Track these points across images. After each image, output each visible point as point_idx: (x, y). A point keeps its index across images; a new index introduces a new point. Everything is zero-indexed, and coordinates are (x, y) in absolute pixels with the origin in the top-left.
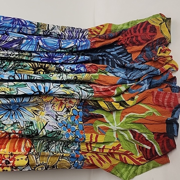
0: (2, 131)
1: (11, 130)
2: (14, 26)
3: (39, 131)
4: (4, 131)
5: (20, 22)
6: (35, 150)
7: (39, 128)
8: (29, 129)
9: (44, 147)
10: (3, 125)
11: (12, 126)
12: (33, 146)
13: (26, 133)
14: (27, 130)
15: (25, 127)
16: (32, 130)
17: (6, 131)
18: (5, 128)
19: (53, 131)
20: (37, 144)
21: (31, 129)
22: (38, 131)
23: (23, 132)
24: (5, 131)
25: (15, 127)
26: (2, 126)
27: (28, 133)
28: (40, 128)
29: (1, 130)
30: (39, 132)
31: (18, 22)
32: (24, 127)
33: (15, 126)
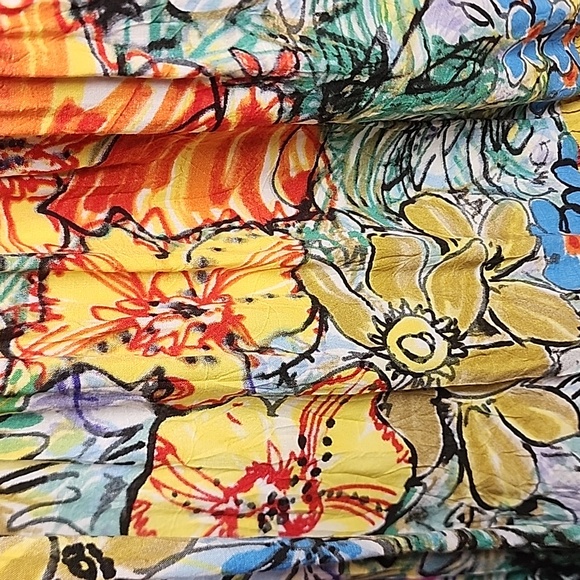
0: (176, 62)
1: (231, 50)
3: (394, 43)
4: (186, 63)
6: (337, 184)
7: (389, 25)
8: (333, 36)
9: (386, 166)
10: (176, 23)
11: (233, 22)
12: (327, 161)
13: (321, 66)
14: (322, 46)
15: (308, 19)
16: (352, 43)
17: (200, 62)
18: (191, 41)
19: (463, 44)
20: (346, 150)
21: (347, 34)
22: (384, 47)
23: (303, 60)
24: (192, 64)
25: (250, 28)
26: (169, 29)
27: (334, 62)
28: (395, 24)
29: (168, 61)
30: (391, 56)
32: (302, 22)
33: (248, 21)
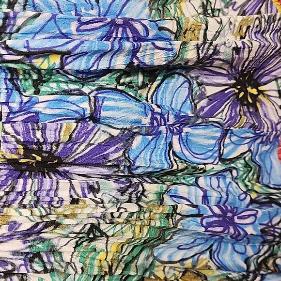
2: (117, 46)
5: (128, 30)
31: (124, 31)
